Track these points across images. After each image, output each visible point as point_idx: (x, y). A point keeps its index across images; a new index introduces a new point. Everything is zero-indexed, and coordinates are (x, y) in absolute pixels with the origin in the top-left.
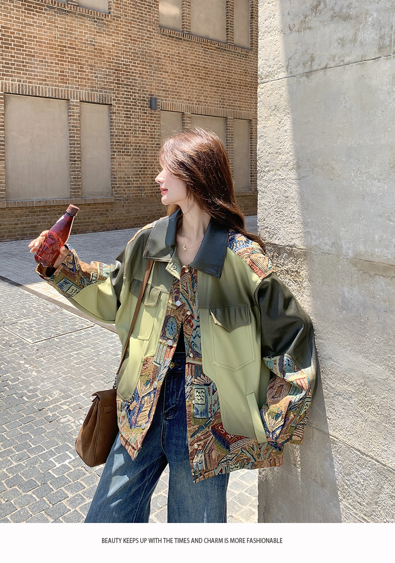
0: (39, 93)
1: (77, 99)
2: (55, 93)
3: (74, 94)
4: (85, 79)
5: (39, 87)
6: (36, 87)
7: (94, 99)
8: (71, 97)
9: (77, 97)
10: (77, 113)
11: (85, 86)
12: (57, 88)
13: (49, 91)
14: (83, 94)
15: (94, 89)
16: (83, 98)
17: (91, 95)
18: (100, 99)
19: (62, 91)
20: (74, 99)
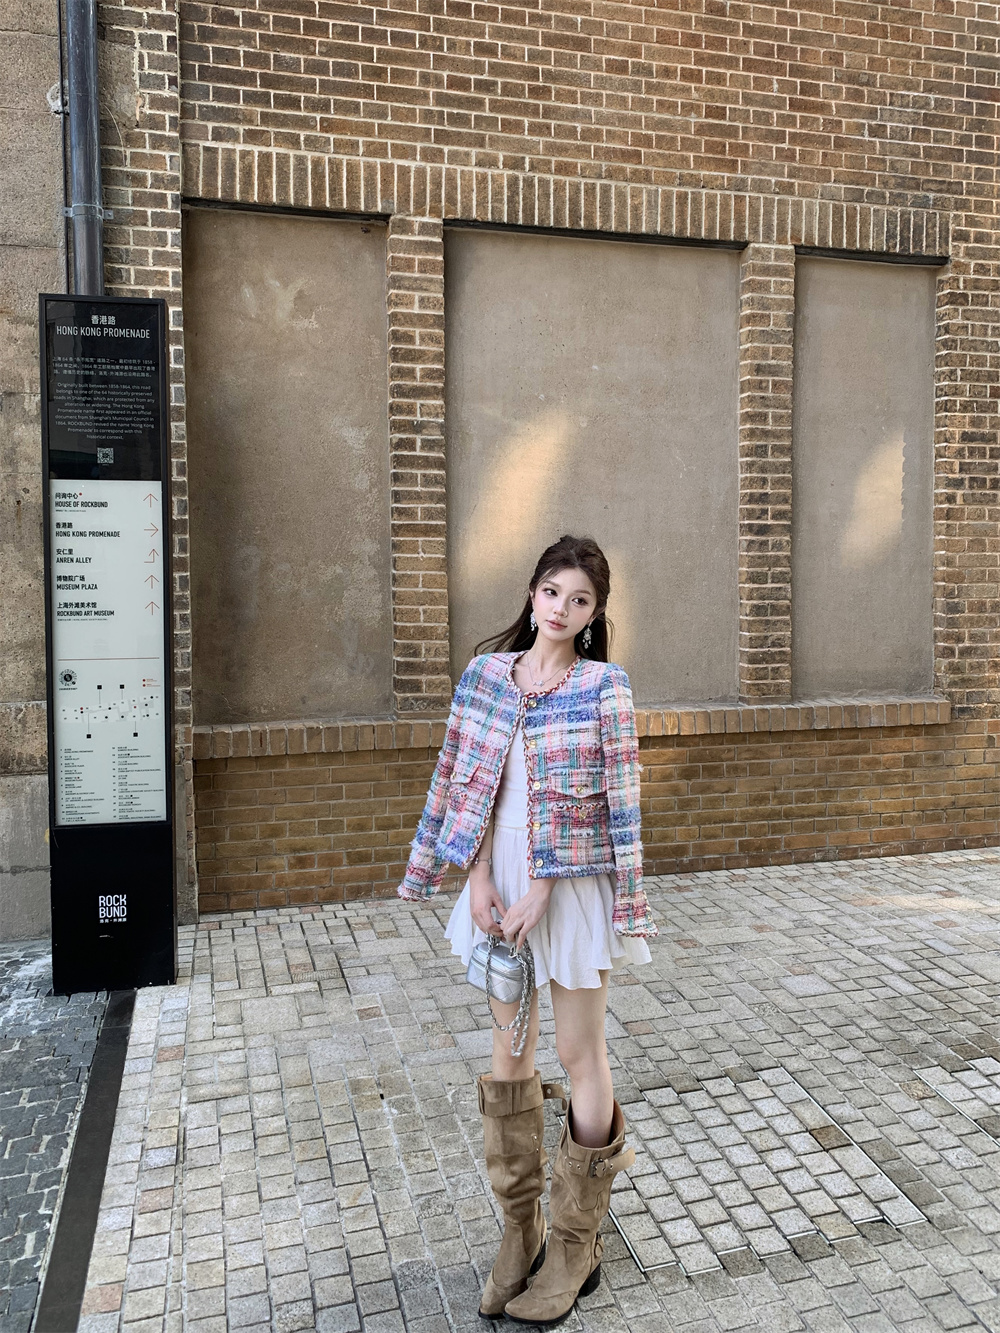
0: (606, 217)
1: (781, 240)
2: (682, 213)
3: (768, 213)
4: (825, 141)
5: (606, 190)
6: (590, 190)
7: (864, 237)
8: (755, 231)
9: (782, 230)
10: (780, 305)
11: (824, 176)
12: (689, 190)
13: (652, 206)
14: (810, 212)
15: (867, 189)
16: (809, 236)
17: (851, 218)
18: (891, 236)
19: (711, 205)
20: (768, 238)
